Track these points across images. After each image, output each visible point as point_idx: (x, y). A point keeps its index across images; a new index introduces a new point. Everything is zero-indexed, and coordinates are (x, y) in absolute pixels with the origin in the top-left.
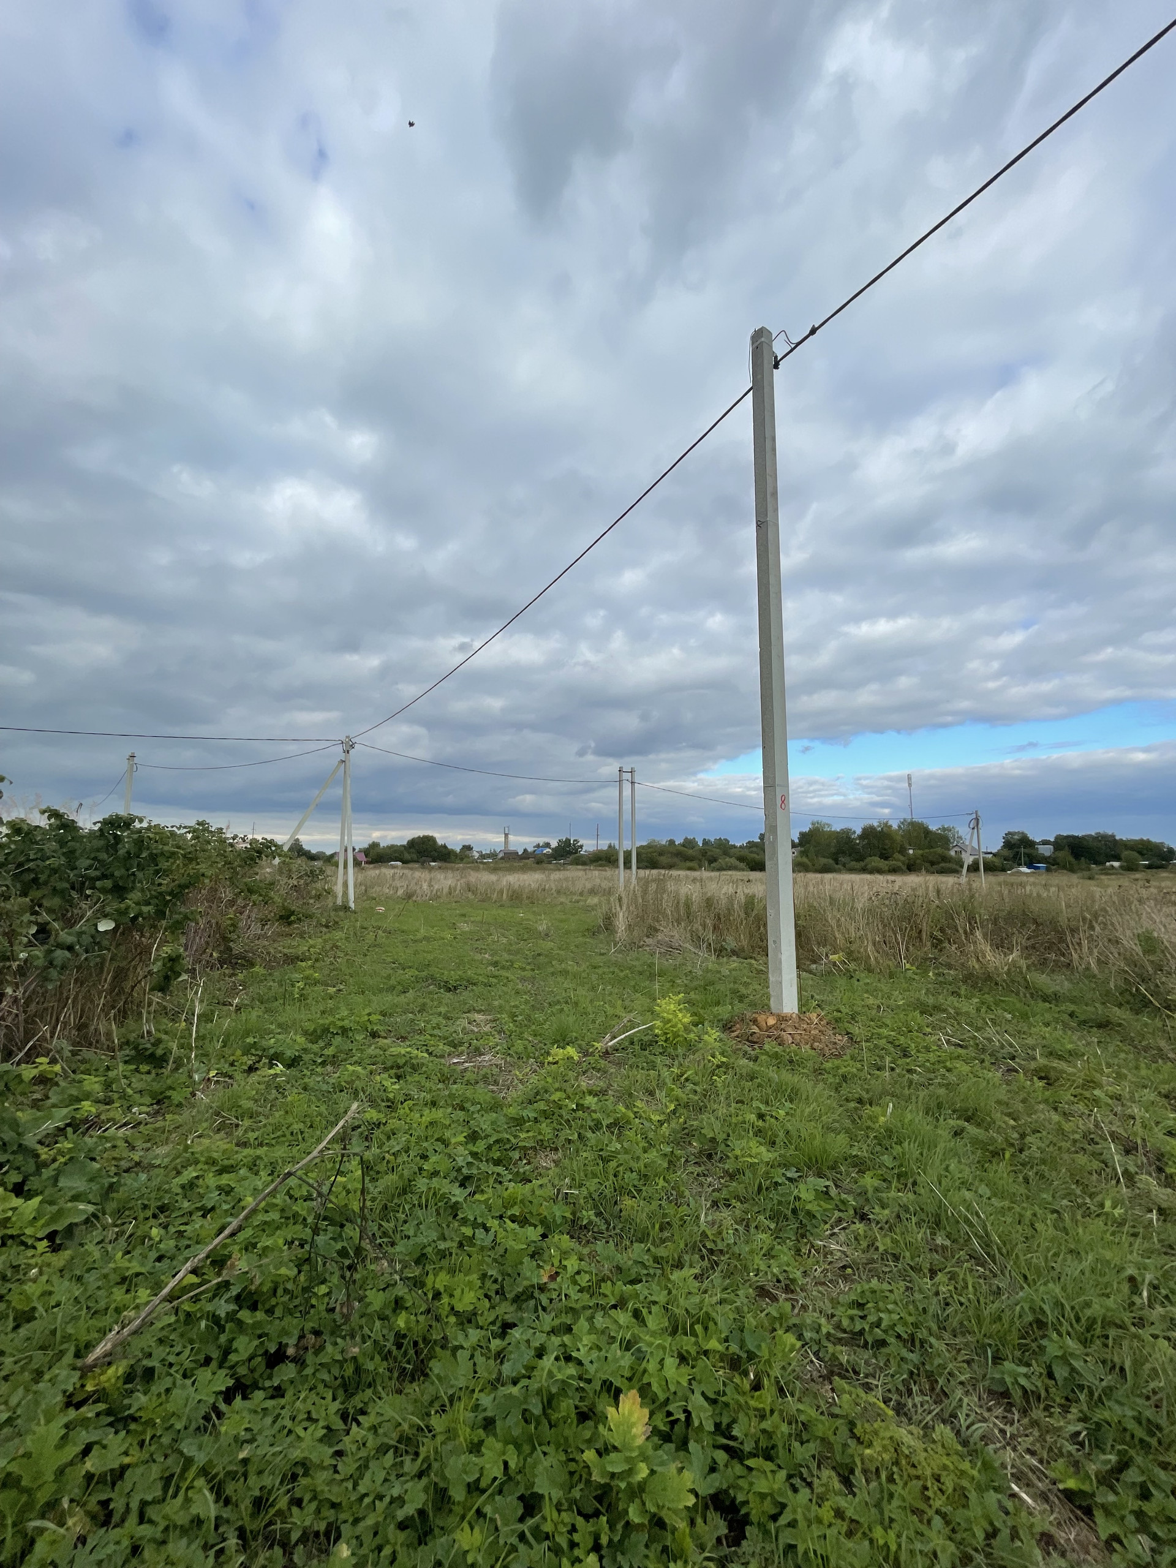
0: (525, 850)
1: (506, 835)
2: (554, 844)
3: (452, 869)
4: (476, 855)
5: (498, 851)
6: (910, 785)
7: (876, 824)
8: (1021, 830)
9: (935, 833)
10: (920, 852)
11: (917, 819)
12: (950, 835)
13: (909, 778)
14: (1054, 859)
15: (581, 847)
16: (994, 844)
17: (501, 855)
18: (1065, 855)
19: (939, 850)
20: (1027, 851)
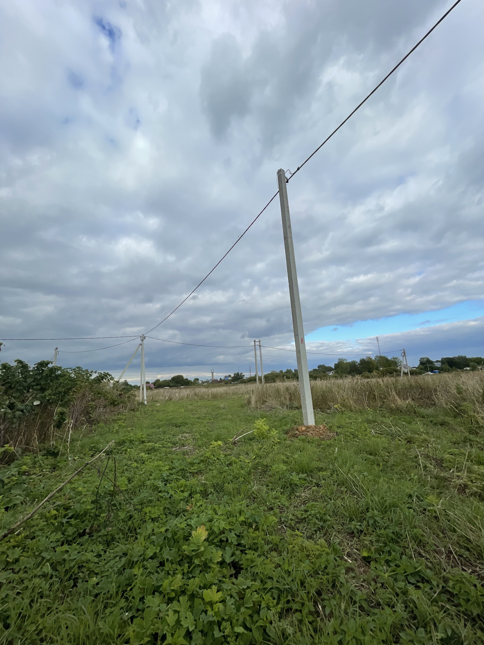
0: (221, 379)
1: (212, 373)
2: (232, 375)
3: (189, 388)
4: (201, 382)
5: (209, 380)
6: (378, 341)
7: (365, 358)
8: (426, 357)
9: (391, 361)
10: (385, 369)
11: (382, 355)
12: (397, 360)
13: (377, 338)
14: (442, 368)
15: (244, 376)
16: (417, 364)
17: (211, 381)
18: (446, 366)
19: (392, 367)
20: (430, 365)
